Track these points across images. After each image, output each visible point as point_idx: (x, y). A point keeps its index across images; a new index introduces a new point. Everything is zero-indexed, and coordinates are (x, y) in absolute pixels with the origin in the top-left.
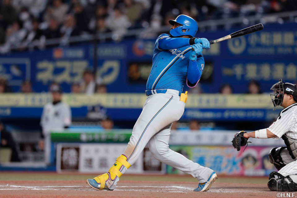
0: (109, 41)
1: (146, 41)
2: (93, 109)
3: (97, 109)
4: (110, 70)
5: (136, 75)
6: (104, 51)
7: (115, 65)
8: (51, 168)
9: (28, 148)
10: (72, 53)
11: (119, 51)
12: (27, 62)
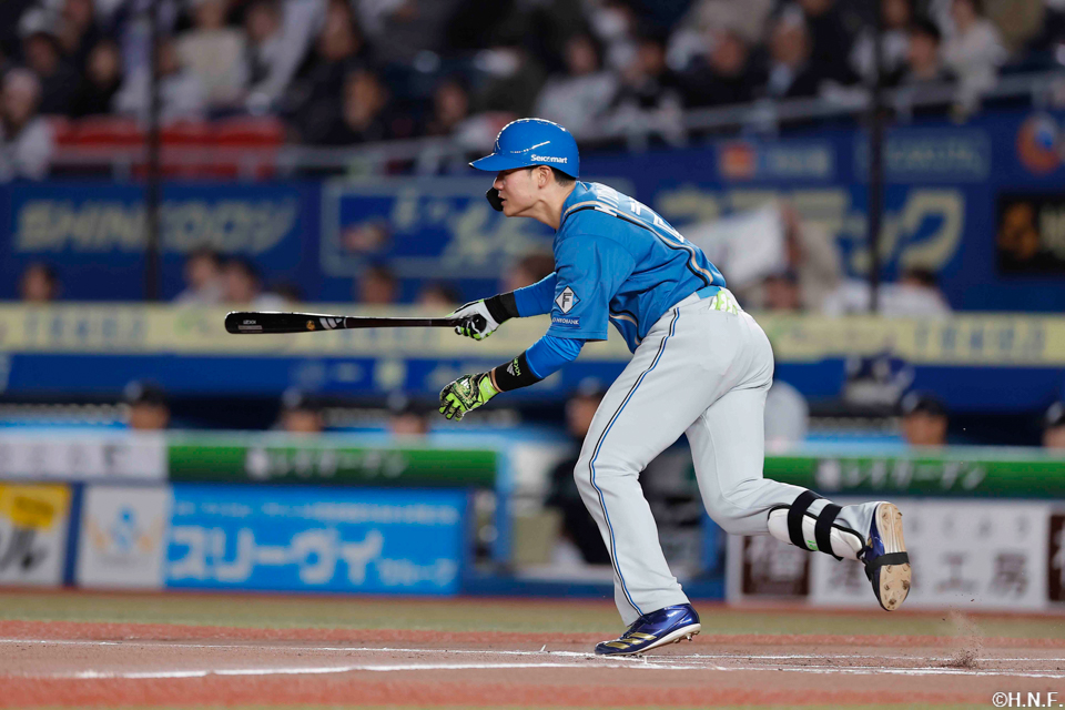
2: (866, 370)
3: (882, 369)
4: (931, 226)
5: (1028, 245)
7: (950, 205)
10: (787, 160)
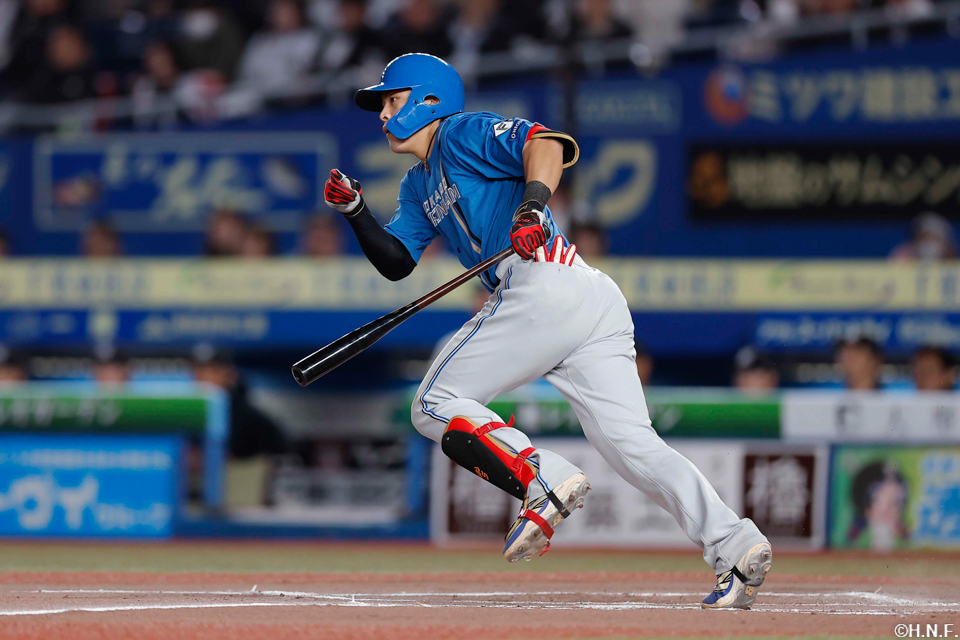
0: (621, 71)
1: (748, 69)
4: (623, 176)
5: (717, 193)
6: (600, 107)
7: (641, 155)
8: (412, 529)
9: (330, 457)
11: (656, 107)
12: (320, 144)
